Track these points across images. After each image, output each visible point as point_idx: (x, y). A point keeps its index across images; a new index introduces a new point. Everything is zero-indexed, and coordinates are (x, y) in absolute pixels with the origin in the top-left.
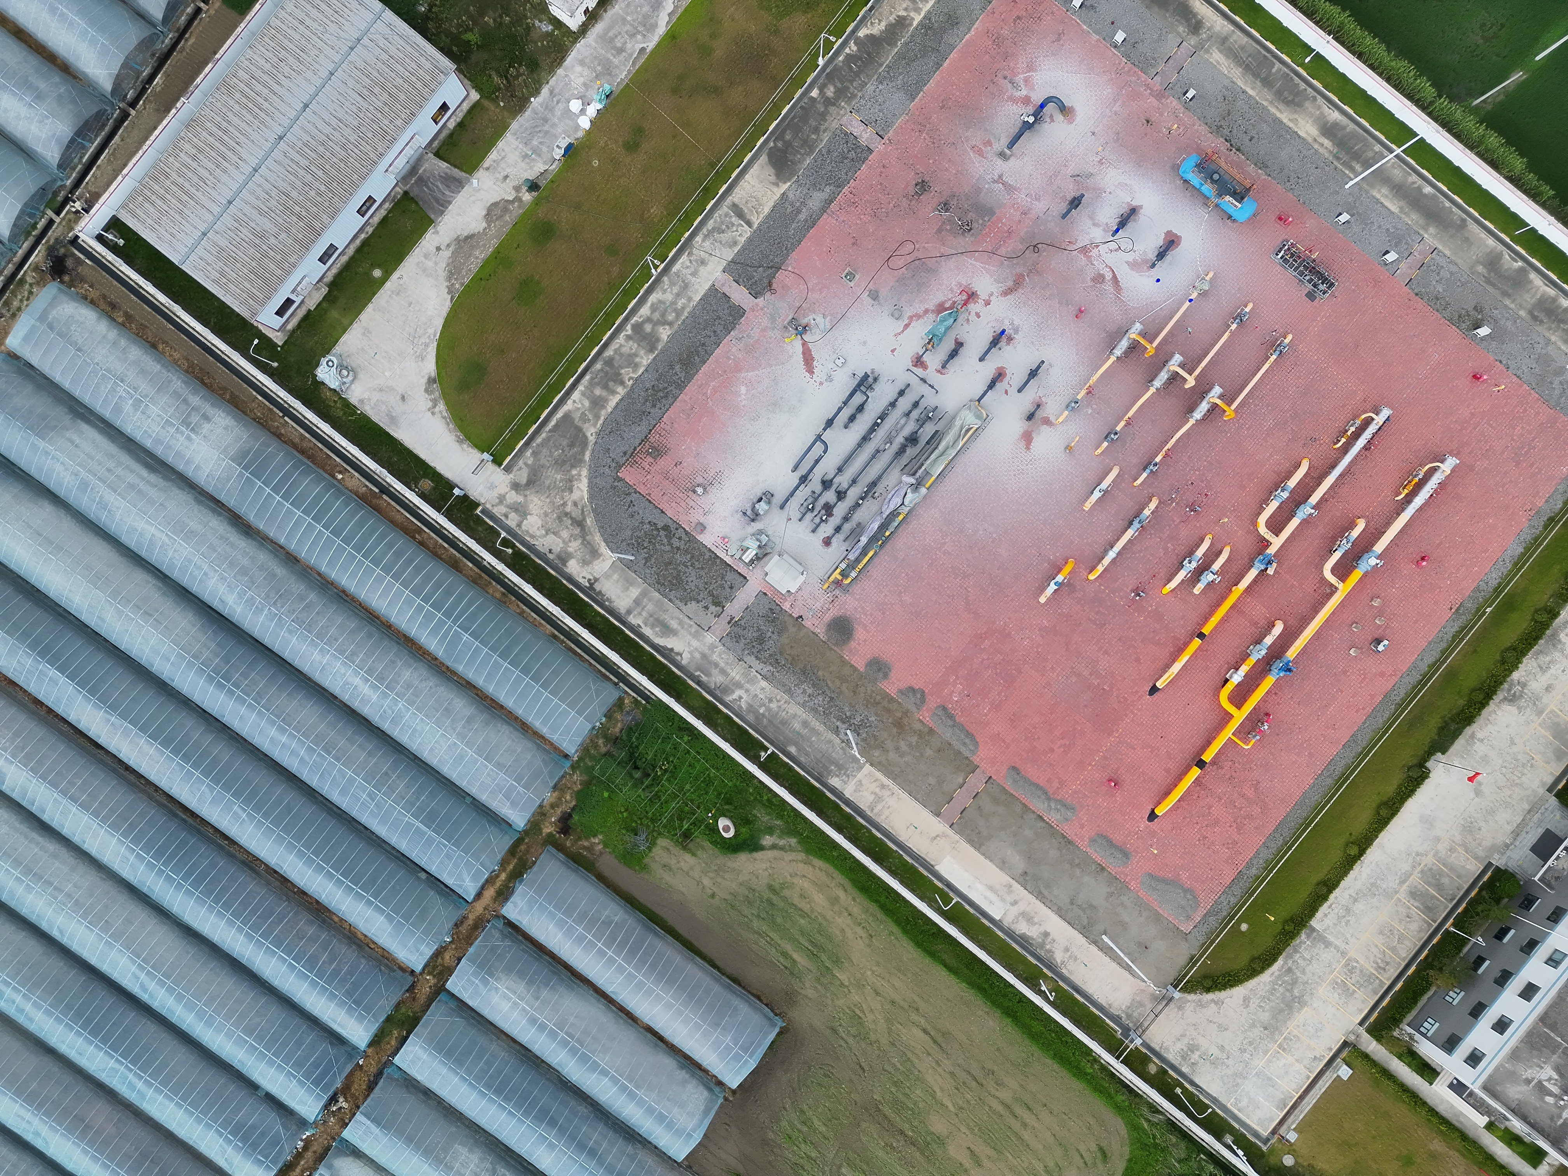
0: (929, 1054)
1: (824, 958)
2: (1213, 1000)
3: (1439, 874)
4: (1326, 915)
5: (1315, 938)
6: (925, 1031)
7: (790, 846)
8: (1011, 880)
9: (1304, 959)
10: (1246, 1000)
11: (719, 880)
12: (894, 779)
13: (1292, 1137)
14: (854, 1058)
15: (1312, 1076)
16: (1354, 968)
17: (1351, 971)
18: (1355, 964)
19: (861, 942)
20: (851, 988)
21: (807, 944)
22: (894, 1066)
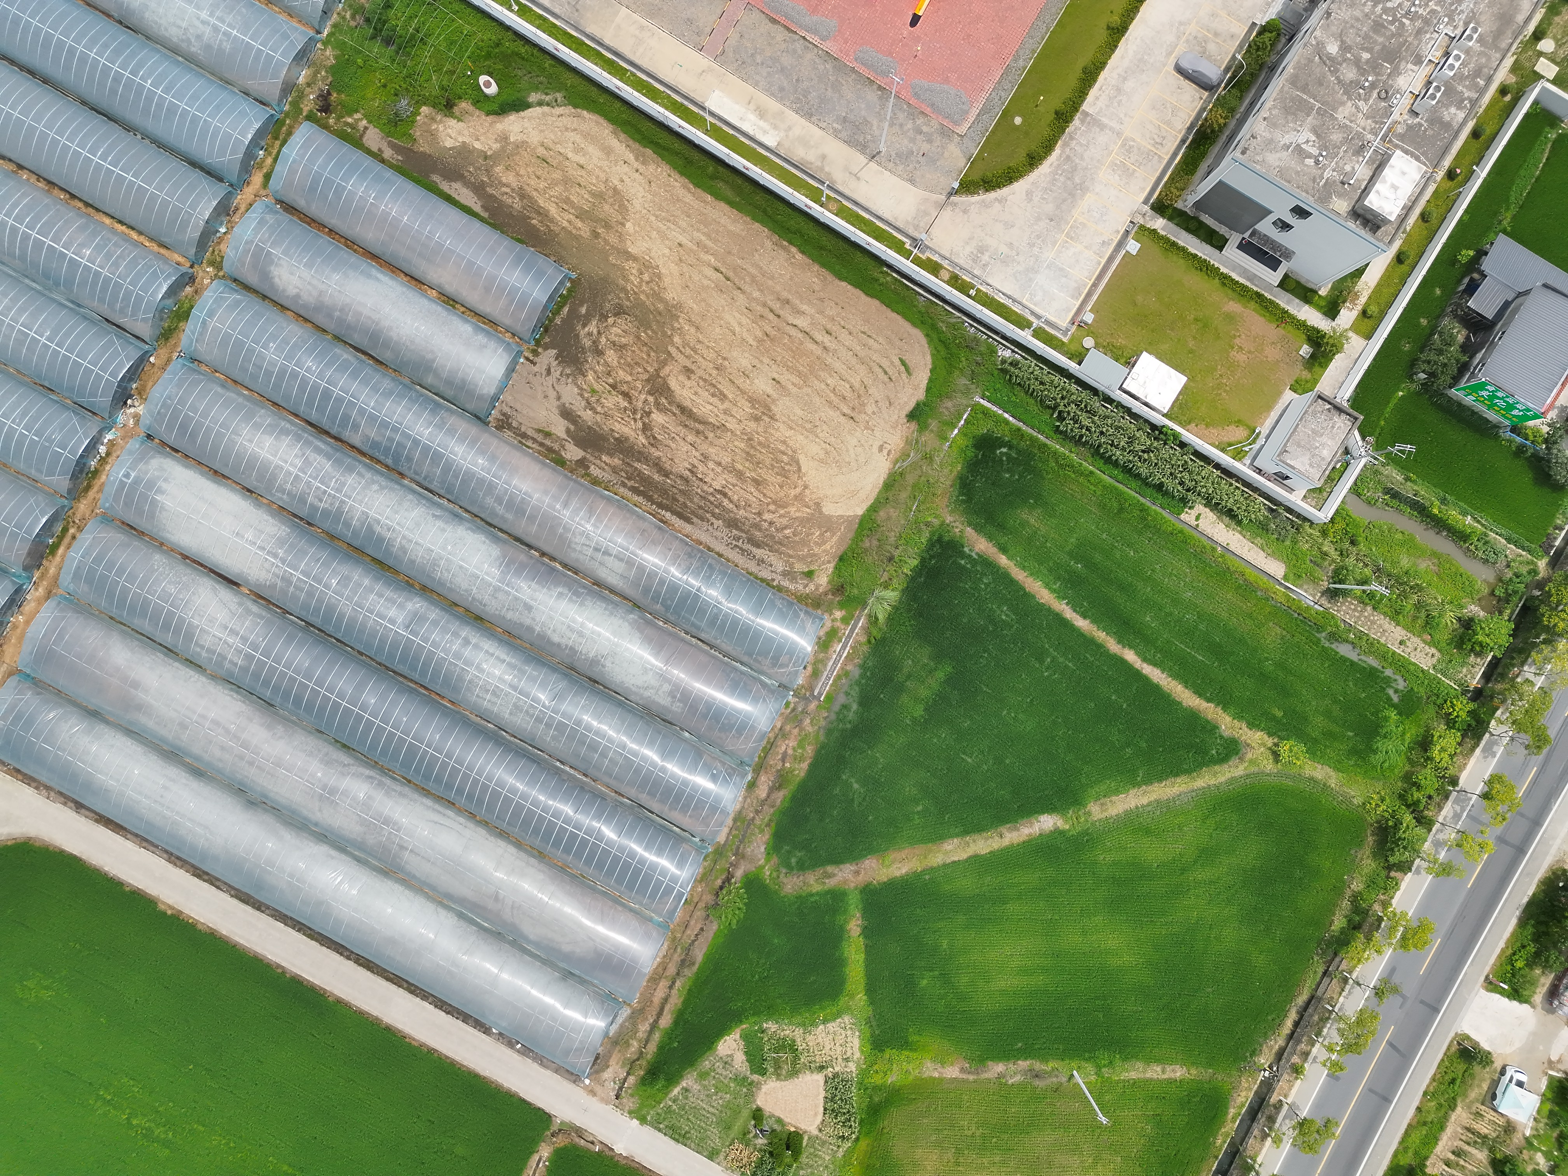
0: (722, 292)
2: (996, 199)
3: (1205, 41)
4: (1097, 98)
5: (1089, 123)
7: (556, 100)
8: (784, 108)
9: (1081, 145)
10: (1029, 194)
12: (652, 19)
13: (1089, 318)
15: (1103, 261)
16: (1131, 147)
17: (1129, 151)
18: (1132, 143)
19: (640, 189)
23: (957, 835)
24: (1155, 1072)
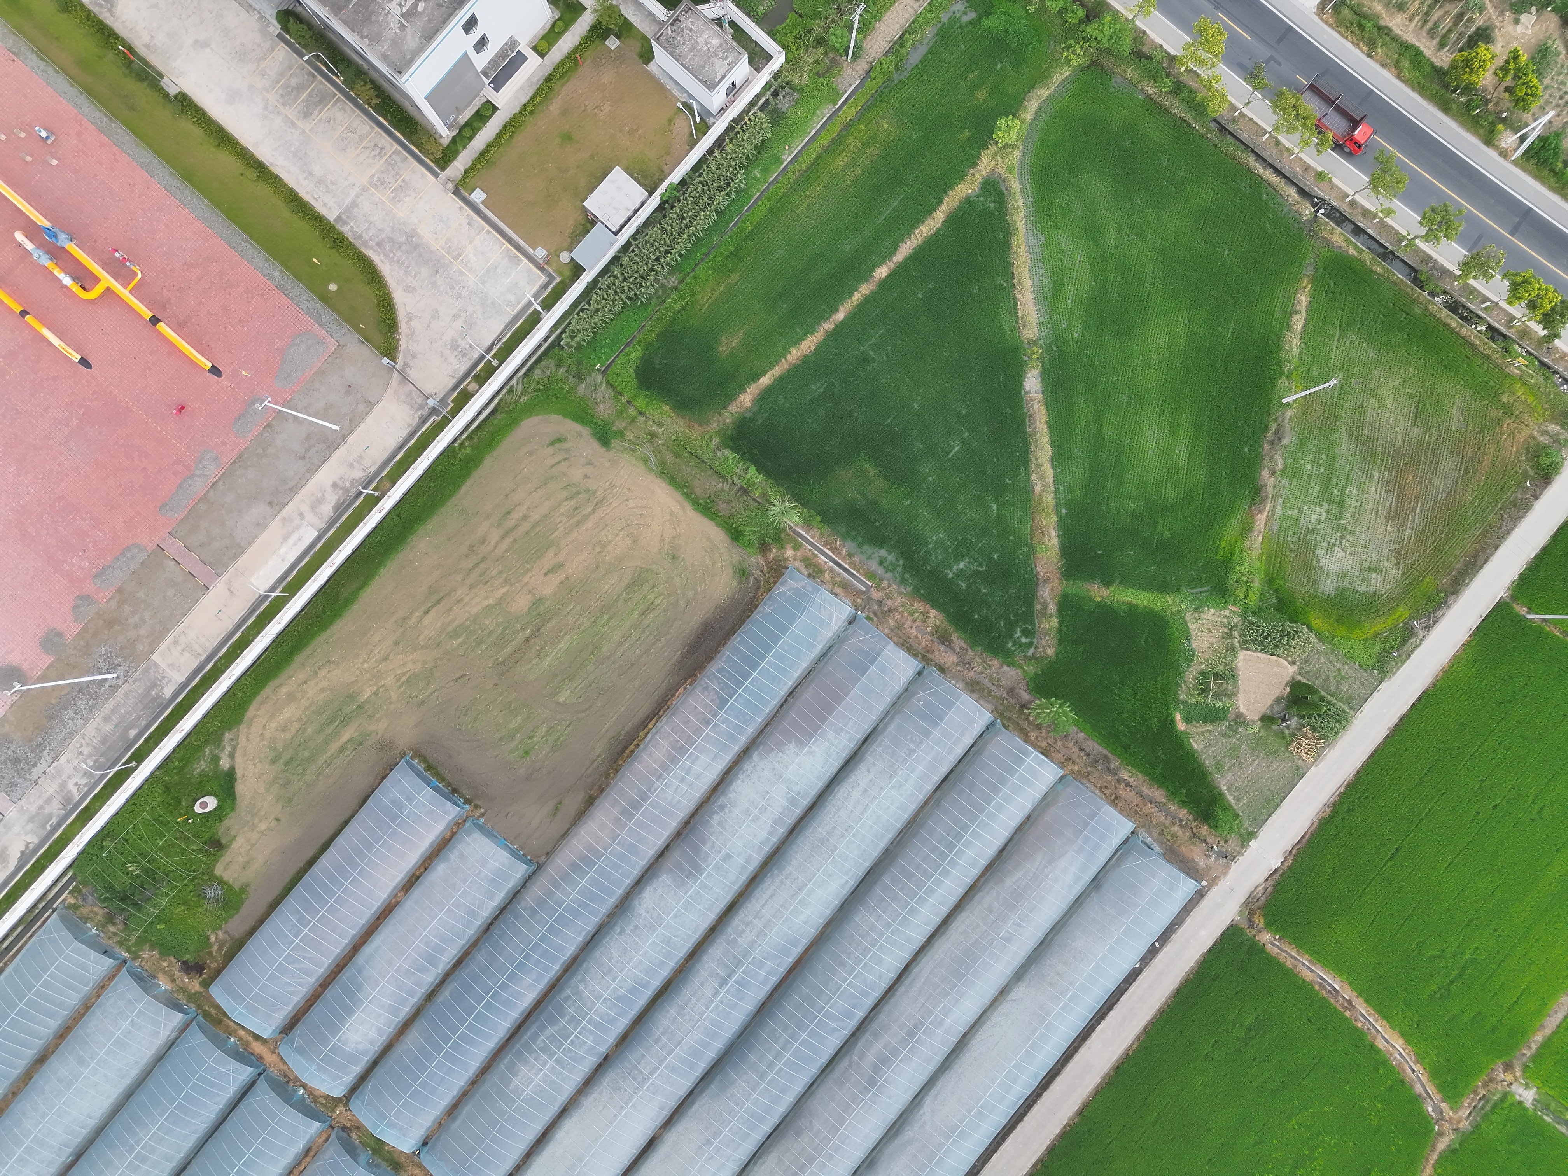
0: (450, 610)
1: (347, 710)
2: (407, 323)
3: (288, 87)
4: (325, 205)
5: (348, 217)
6: (427, 612)
7: (232, 740)
8: (278, 518)
9: (368, 229)
10: (408, 289)
11: (263, 813)
12: (168, 631)
13: (540, 253)
14: (452, 684)
15: (488, 228)
16: (379, 180)
17: (383, 183)
18: (376, 178)
19: (334, 673)
20: (379, 684)
21: (332, 728)
22: (461, 645)
23: (1028, 476)
24: (1298, 322)
